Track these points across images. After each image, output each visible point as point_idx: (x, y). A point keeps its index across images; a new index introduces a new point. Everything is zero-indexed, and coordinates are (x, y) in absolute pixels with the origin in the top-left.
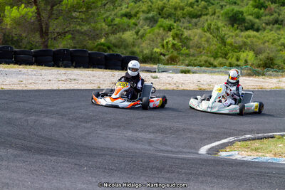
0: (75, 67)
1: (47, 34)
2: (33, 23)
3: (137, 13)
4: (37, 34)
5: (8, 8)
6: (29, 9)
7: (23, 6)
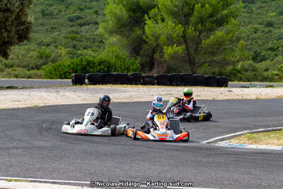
0: (185, 86)
1: (194, 64)
2: (184, 57)
3: (278, 47)
4: (188, 64)
5: (165, 47)
6: (179, 47)
7: (175, 45)
